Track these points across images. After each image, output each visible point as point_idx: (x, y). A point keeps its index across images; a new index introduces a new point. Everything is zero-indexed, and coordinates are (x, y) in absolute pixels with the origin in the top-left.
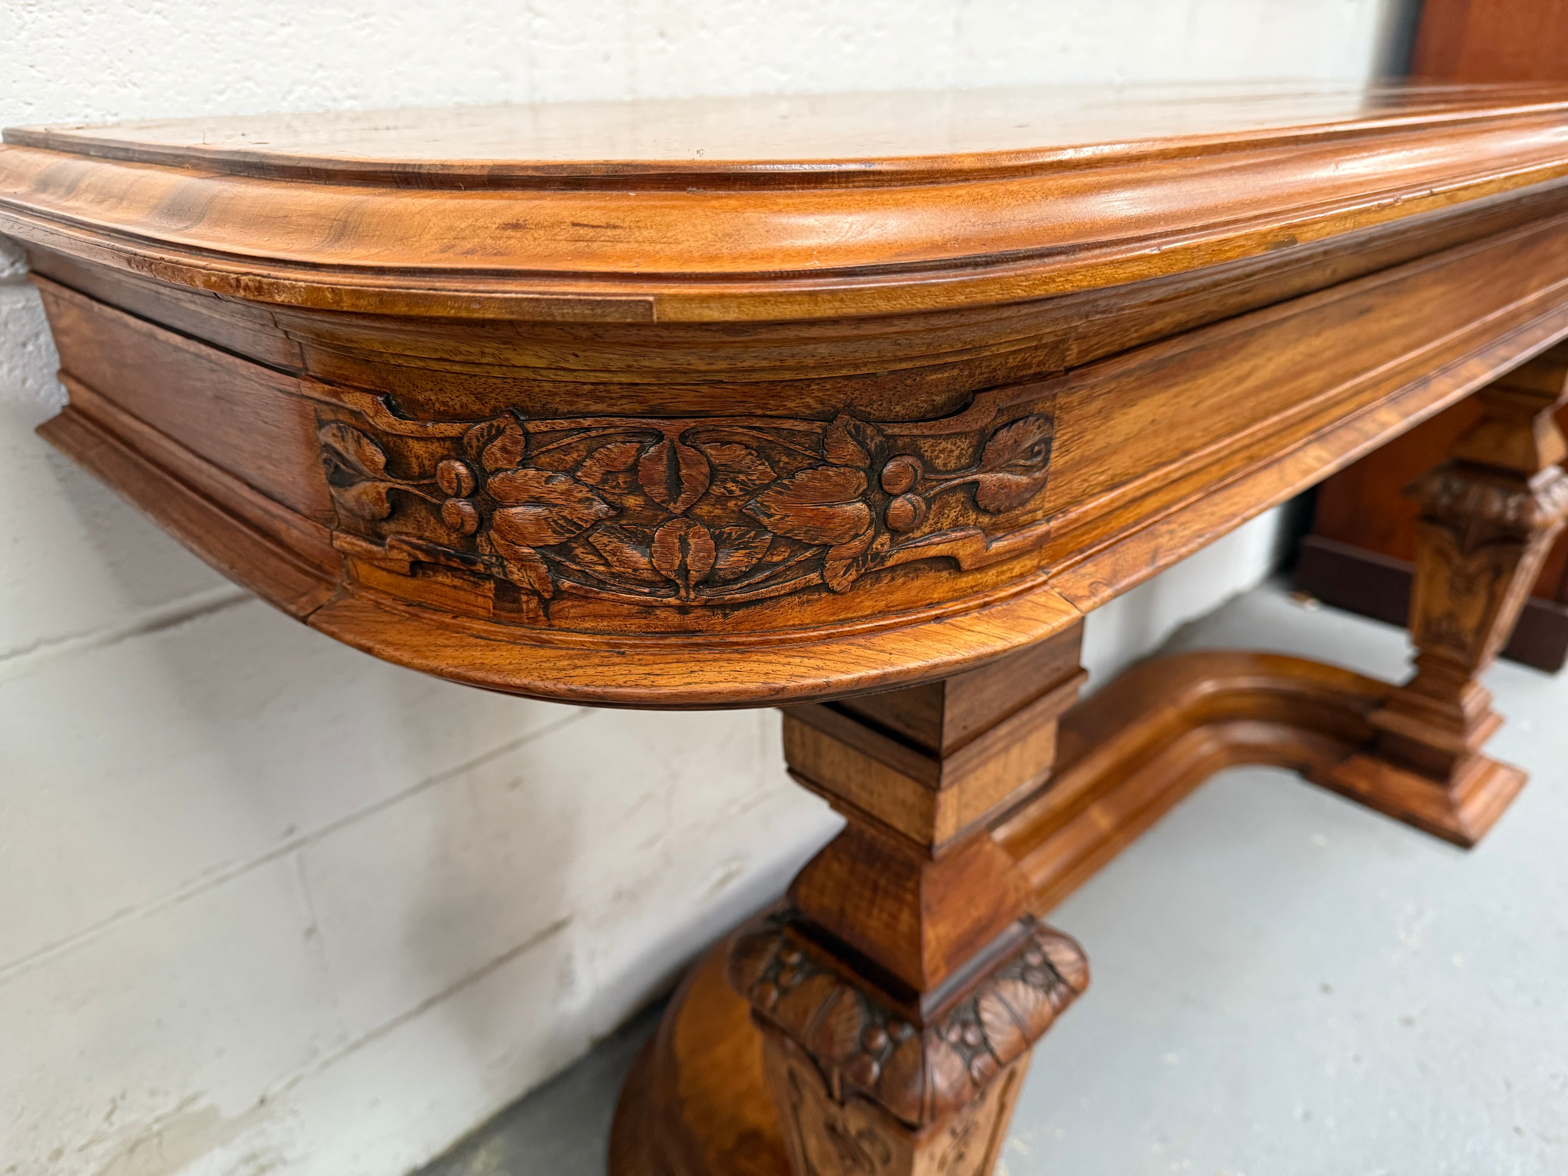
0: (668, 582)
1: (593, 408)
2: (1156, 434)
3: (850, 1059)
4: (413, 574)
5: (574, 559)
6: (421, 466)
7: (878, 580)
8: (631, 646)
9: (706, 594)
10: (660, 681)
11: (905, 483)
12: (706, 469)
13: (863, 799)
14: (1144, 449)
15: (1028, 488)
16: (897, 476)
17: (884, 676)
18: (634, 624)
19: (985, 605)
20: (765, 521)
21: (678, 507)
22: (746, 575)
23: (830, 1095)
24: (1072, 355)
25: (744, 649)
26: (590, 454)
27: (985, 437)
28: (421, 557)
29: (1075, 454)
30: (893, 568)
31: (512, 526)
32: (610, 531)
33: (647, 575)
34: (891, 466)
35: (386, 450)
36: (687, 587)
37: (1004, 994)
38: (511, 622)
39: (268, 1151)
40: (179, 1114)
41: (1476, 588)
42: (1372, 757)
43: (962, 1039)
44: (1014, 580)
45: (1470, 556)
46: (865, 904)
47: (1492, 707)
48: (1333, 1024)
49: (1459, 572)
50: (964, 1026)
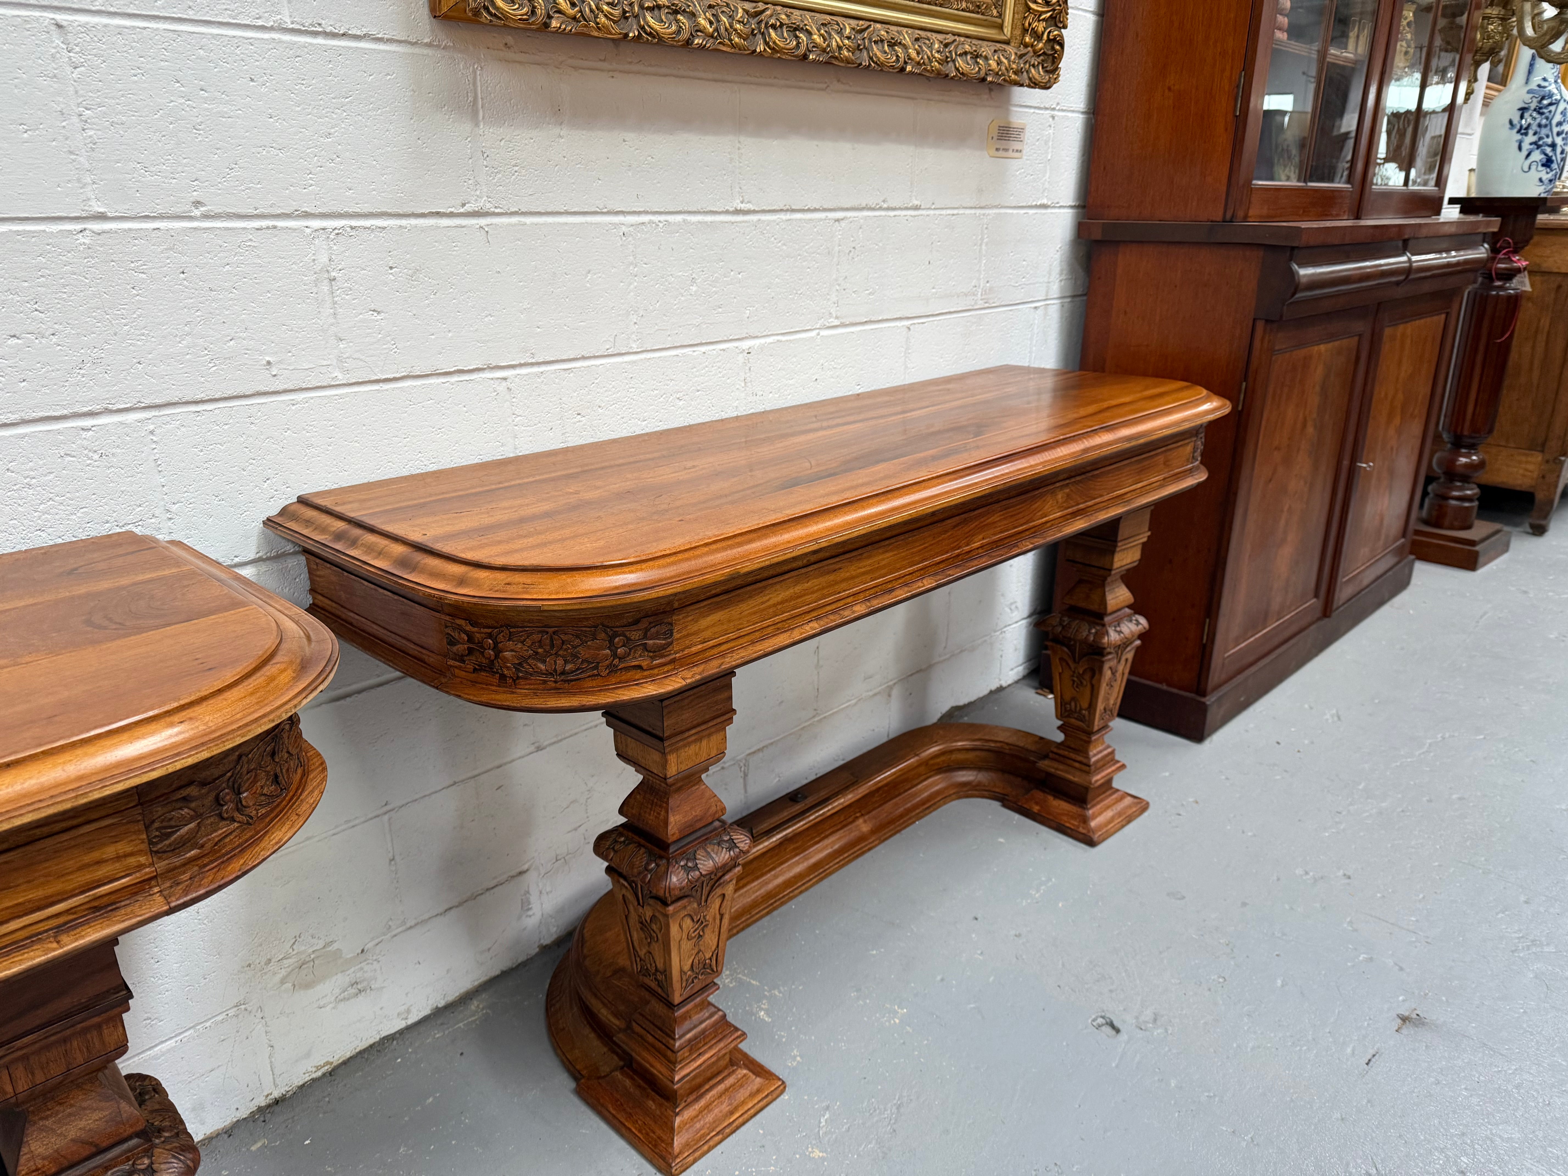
0: (551, 674)
1: (528, 625)
2: (722, 624)
3: (639, 874)
4: (473, 672)
5: (523, 667)
6: (478, 640)
7: (616, 673)
8: (540, 693)
9: (563, 677)
10: (548, 704)
11: (621, 643)
12: (561, 641)
13: (644, 762)
14: (716, 629)
15: (665, 644)
16: (618, 642)
18: (541, 687)
19: (653, 681)
20: (579, 656)
21: (553, 652)
22: (574, 672)
23: (639, 904)
24: (676, 605)
25: (574, 694)
26: (528, 637)
27: (647, 630)
28: (477, 667)
29: (684, 633)
30: (620, 669)
31: (505, 657)
32: (534, 659)
33: (545, 672)
34: (617, 640)
35: (468, 636)
36: (557, 675)
37: (709, 850)
38: (504, 687)
39: (363, 981)
40: (324, 950)
41: (1085, 683)
42: (1044, 792)
43: (686, 864)
44: (664, 673)
45: (1078, 663)
46: (648, 810)
47: (1117, 757)
48: (974, 936)
49: (1074, 672)
50: (688, 860)
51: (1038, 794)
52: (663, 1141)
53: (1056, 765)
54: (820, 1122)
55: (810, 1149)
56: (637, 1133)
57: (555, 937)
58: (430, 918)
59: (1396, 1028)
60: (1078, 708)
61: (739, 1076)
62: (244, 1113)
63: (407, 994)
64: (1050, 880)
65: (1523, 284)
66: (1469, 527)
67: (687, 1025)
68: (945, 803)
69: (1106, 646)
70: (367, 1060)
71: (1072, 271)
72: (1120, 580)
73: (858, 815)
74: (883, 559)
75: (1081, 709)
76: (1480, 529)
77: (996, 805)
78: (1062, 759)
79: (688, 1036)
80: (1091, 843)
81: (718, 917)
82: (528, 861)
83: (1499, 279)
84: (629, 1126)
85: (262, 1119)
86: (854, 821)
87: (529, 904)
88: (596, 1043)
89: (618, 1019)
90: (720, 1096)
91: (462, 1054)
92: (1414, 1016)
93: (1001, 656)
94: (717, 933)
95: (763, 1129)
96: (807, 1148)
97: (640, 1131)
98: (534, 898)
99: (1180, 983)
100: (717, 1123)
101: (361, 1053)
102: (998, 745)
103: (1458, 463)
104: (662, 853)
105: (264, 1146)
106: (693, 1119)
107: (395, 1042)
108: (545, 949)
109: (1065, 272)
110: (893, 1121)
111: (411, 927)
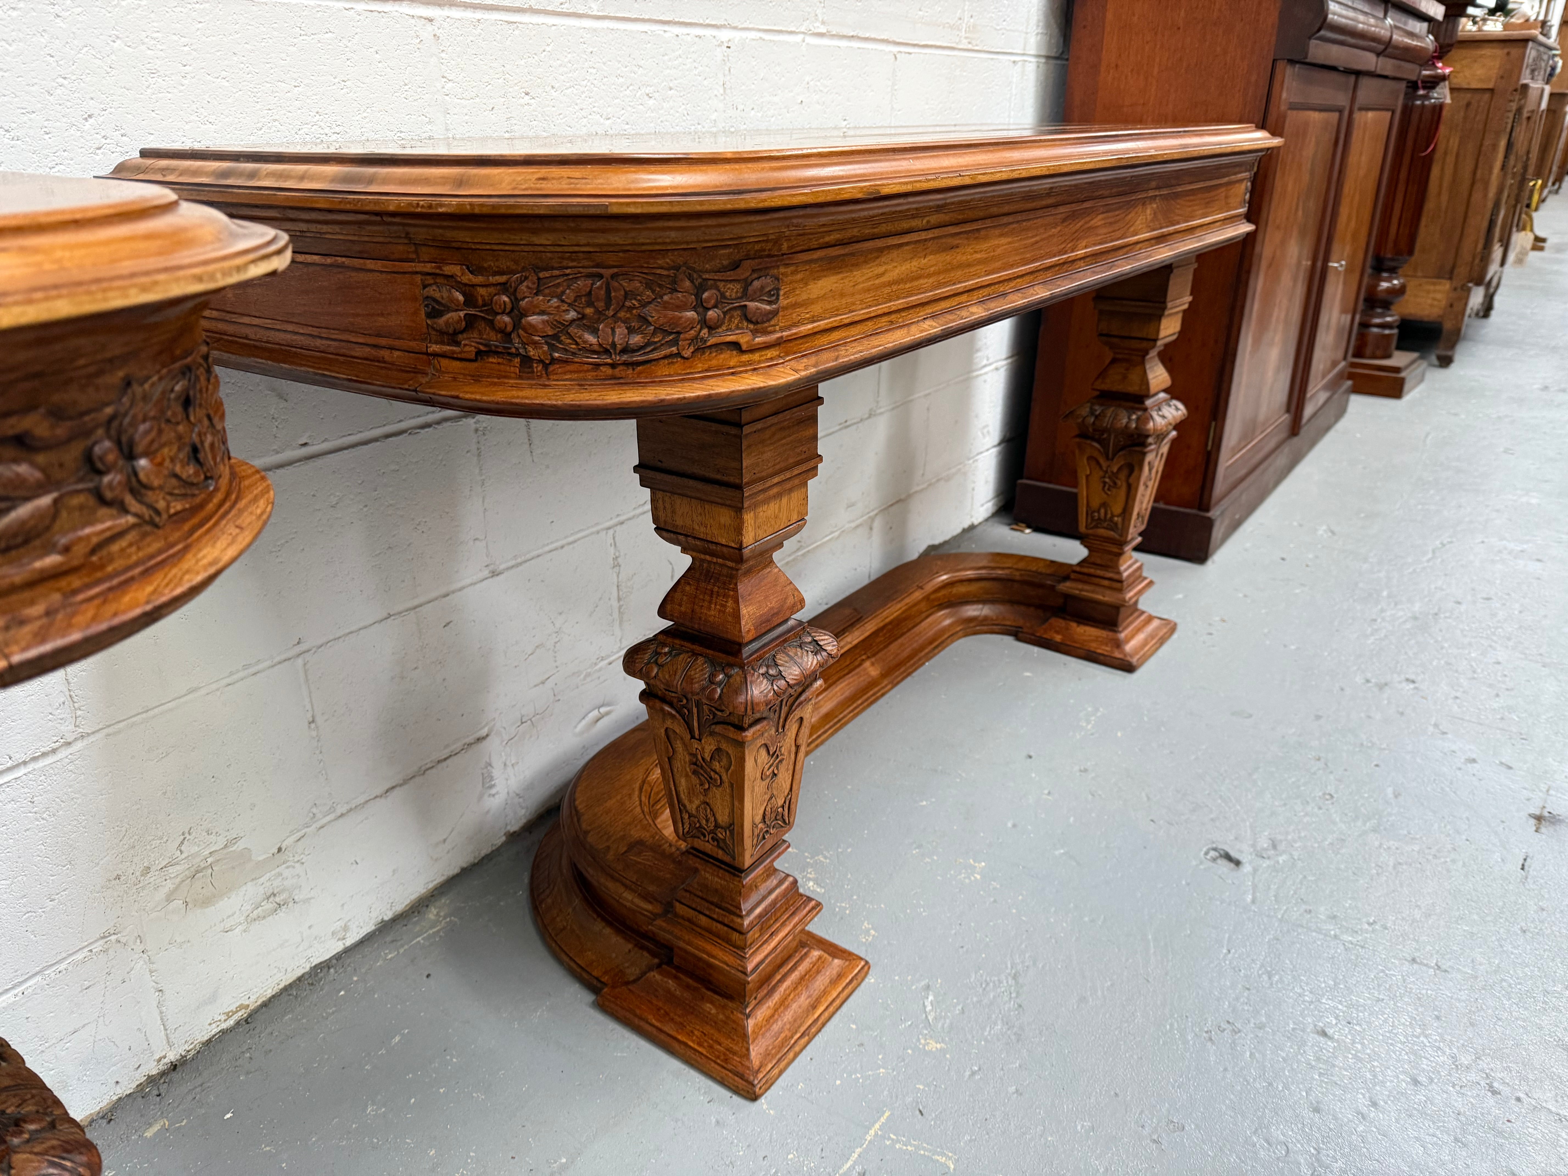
0: (606, 352)
1: (571, 264)
2: (835, 296)
3: (703, 689)
4: (475, 360)
5: (560, 342)
6: (484, 300)
7: (704, 353)
8: (590, 385)
9: (625, 357)
10: (606, 397)
11: (713, 302)
12: (622, 293)
13: (701, 532)
14: (827, 304)
15: (770, 312)
16: (709, 298)
17: (710, 396)
18: (590, 375)
19: (755, 369)
20: (650, 319)
21: (610, 313)
22: (642, 348)
24: (786, 247)
25: (644, 385)
26: (569, 287)
27: (747, 283)
28: (482, 348)
29: (792, 298)
30: (710, 347)
31: (530, 326)
32: (579, 326)
33: (596, 348)
34: (706, 294)
35: (465, 294)
36: (615, 354)
37: (790, 653)
38: (528, 379)
39: (283, 891)
40: (225, 851)
41: (1119, 483)
42: (1064, 619)
43: (767, 672)
44: (768, 360)
45: (1112, 459)
46: (706, 604)
47: (1145, 574)
48: (1033, 775)
49: (1106, 472)
50: (768, 667)
51: (1059, 623)
52: (735, 1053)
53: (1080, 586)
54: (924, 1006)
55: (923, 1041)
56: (696, 1047)
57: (524, 821)
58: (367, 802)
59: (1534, 828)
60: (1109, 516)
61: (814, 959)
62: (127, 1087)
63: (343, 905)
64: (1097, 710)
65: (1442, 95)
66: (1388, 356)
67: (754, 898)
68: (952, 642)
69: (1152, 432)
70: (296, 997)
71: (1047, 26)
72: (1157, 359)
73: (864, 657)
74: (998, 246)
75: (1113, 516)
76: (1399, 359)
77: (1009, 640)
78: (1086, 578)
79: (758, 911)
80: (1129, 668)
81: (793, 749)
82: (487, 724)
83: (1424, 88)
84: (684, 1039)
85: (156, 1092)
86: (860, 665)
87: (492, 778)
88: (616, 939)
89: (650, 902)
90: (795, 989)
91: (428, 976)
92: (1547, 814)
93: (973, 489)
94: (791, 772)
95: (854, 1022)
96: (919, 1040)
97: (700, 1044)
98: (497, 772)
99: (1285, 805)
100: (799, 1022)
101: (286, 989)
102: (1007, 572)
103: (1380, 288)
104: (731, 659)
105: (164, 1129)
106: (770, 1020)
107: (332, 970)
108: (513, 837)
109: (1041, 24)
110: (1014, 995)
111: (342, 815)
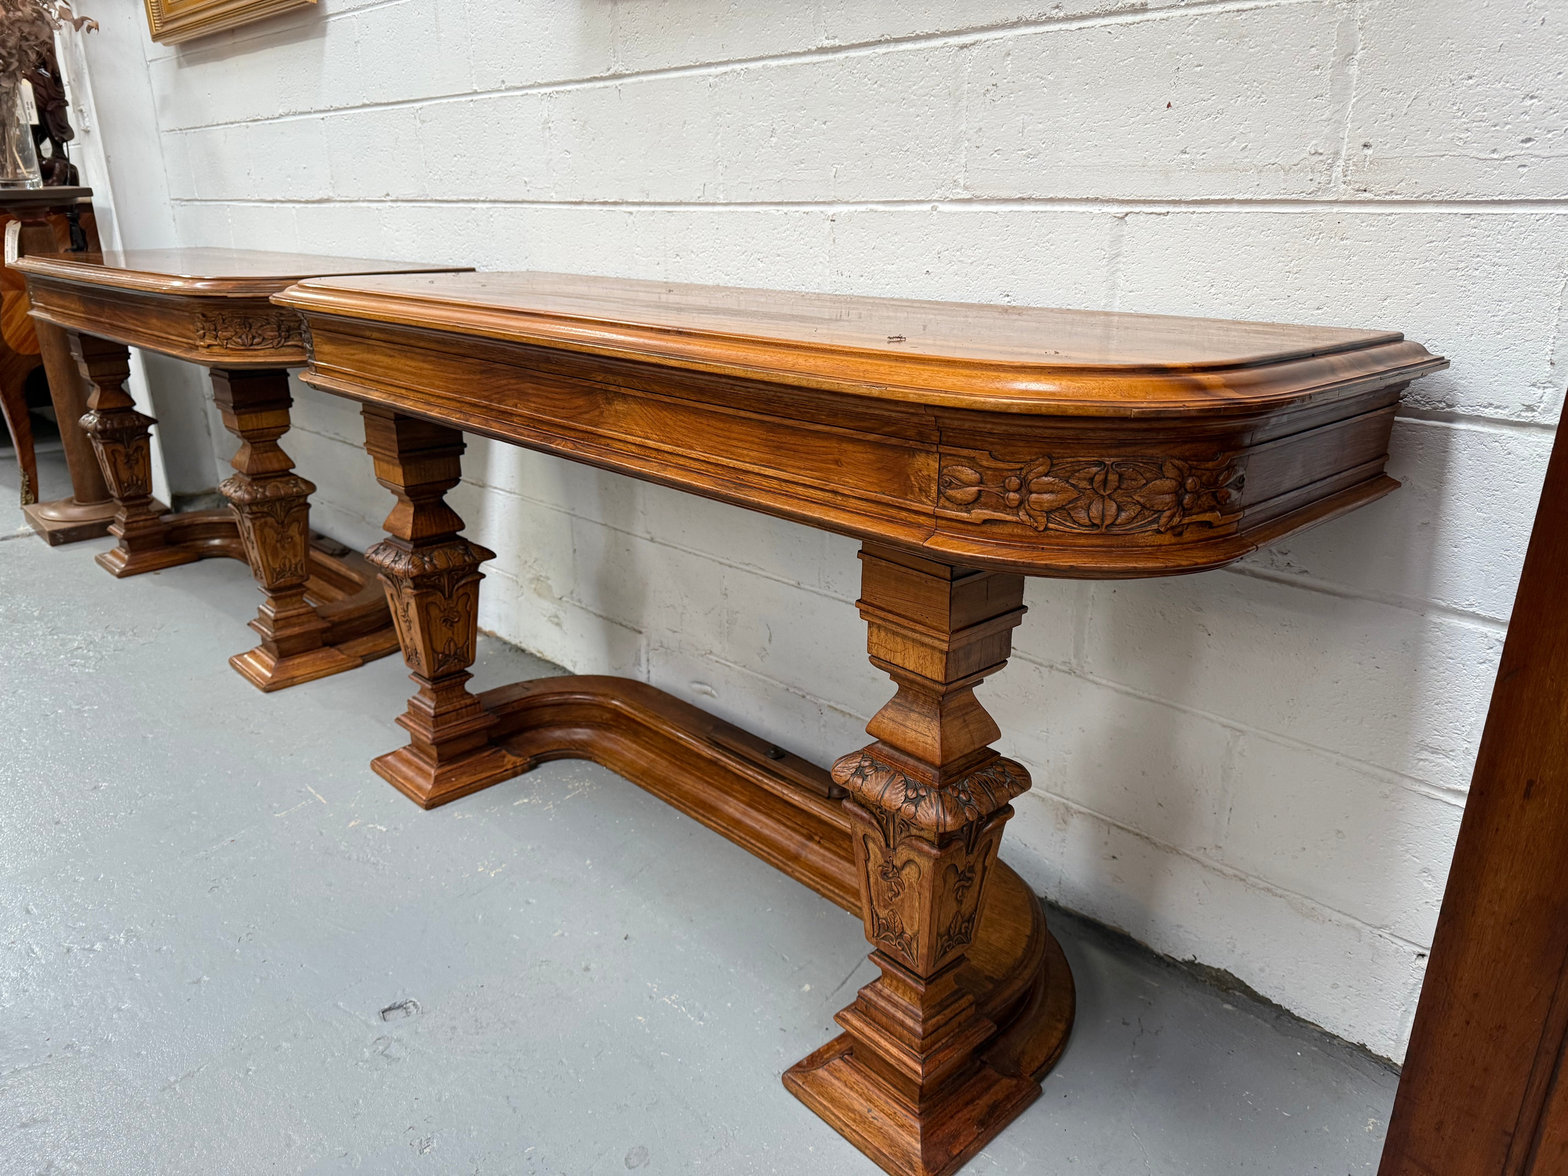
39: (559, 618)
40: (546, 580)
54: (383, 826)
58: (591, 611)
82: (644, 627)
87: (640, 660)
96: (361, 820)
98: (643, 659)
111: (581, 608)
